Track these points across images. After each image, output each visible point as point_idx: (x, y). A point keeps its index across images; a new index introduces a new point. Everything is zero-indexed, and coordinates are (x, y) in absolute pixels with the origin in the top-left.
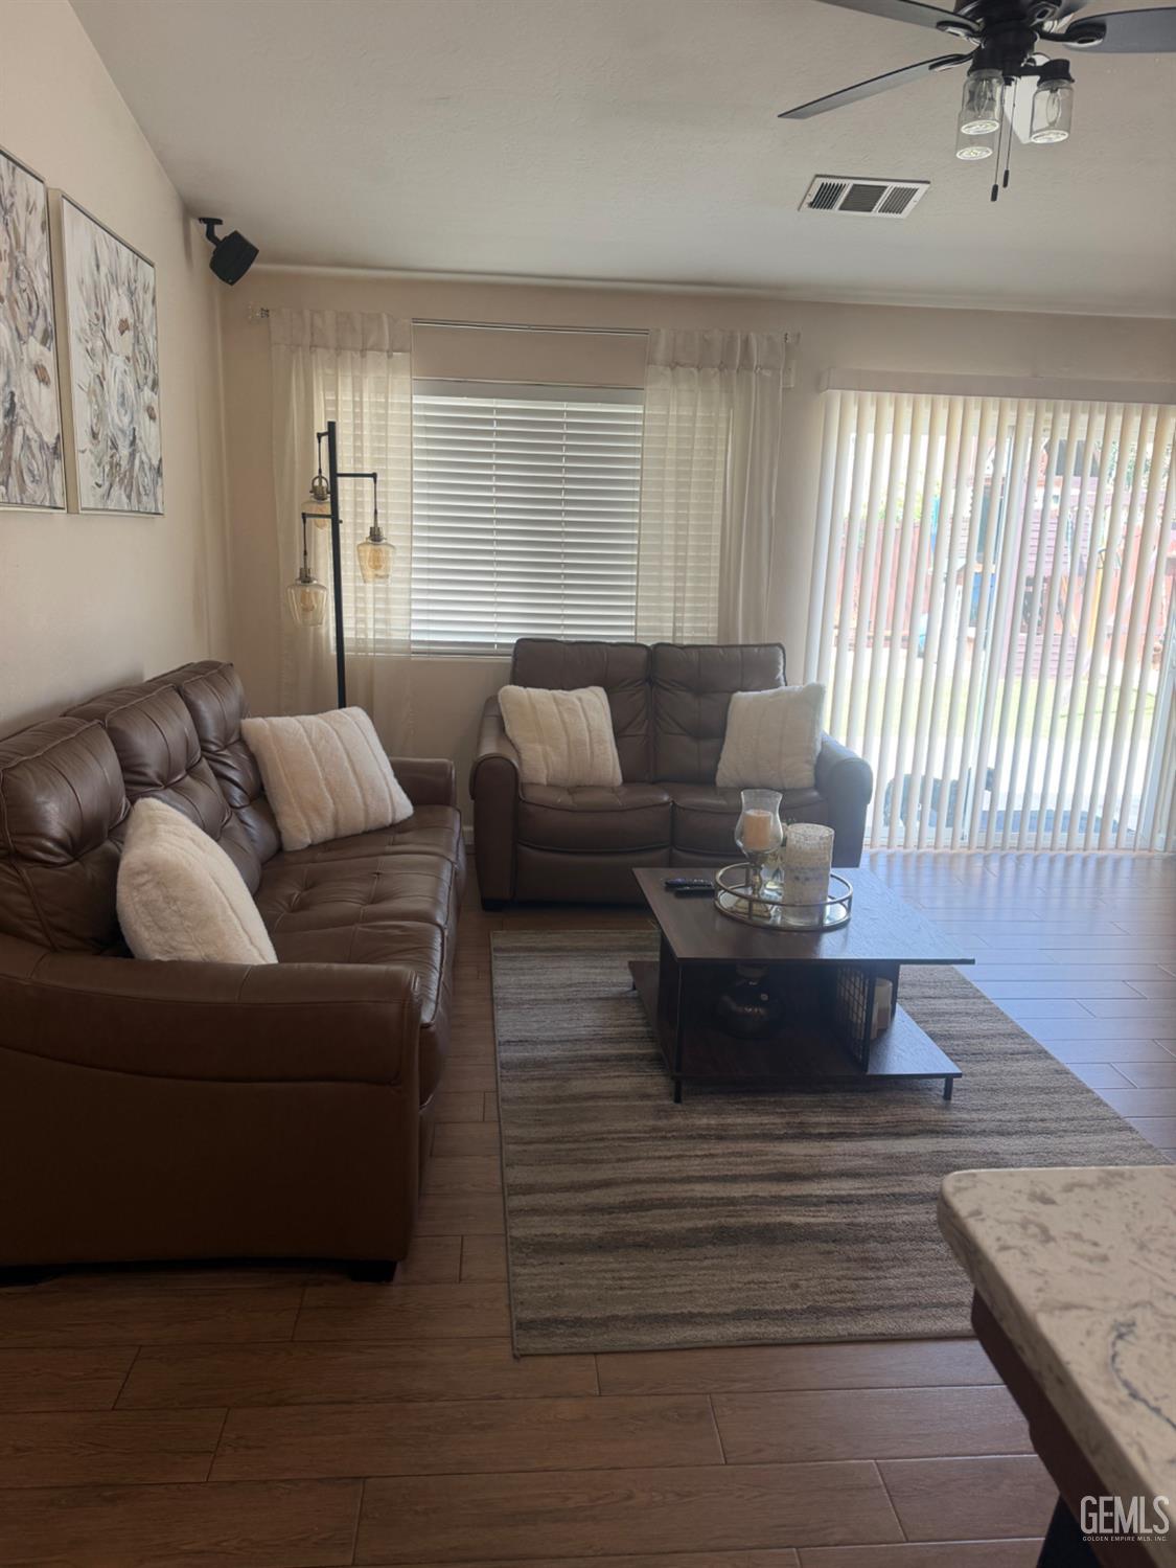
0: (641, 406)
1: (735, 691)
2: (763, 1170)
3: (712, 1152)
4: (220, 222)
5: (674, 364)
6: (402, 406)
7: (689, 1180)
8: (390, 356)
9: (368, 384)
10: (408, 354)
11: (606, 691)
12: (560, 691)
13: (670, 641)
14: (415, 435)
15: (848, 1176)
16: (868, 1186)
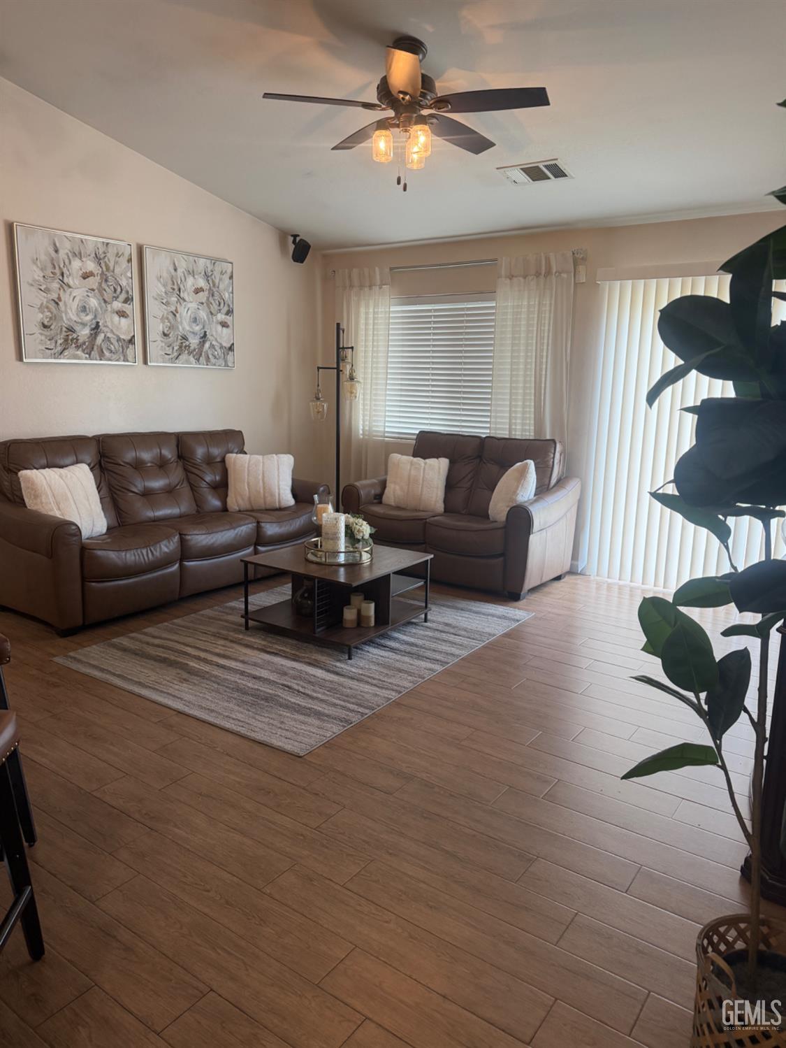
0: (495, 302)
4: (298, 236)
5: (511, 277)
6: (385, 312)
8: (380, 288)
9: (371, 303)
10: (388, 286)
11: (450, 460)
13: (507, 437)
14: (391, 327)
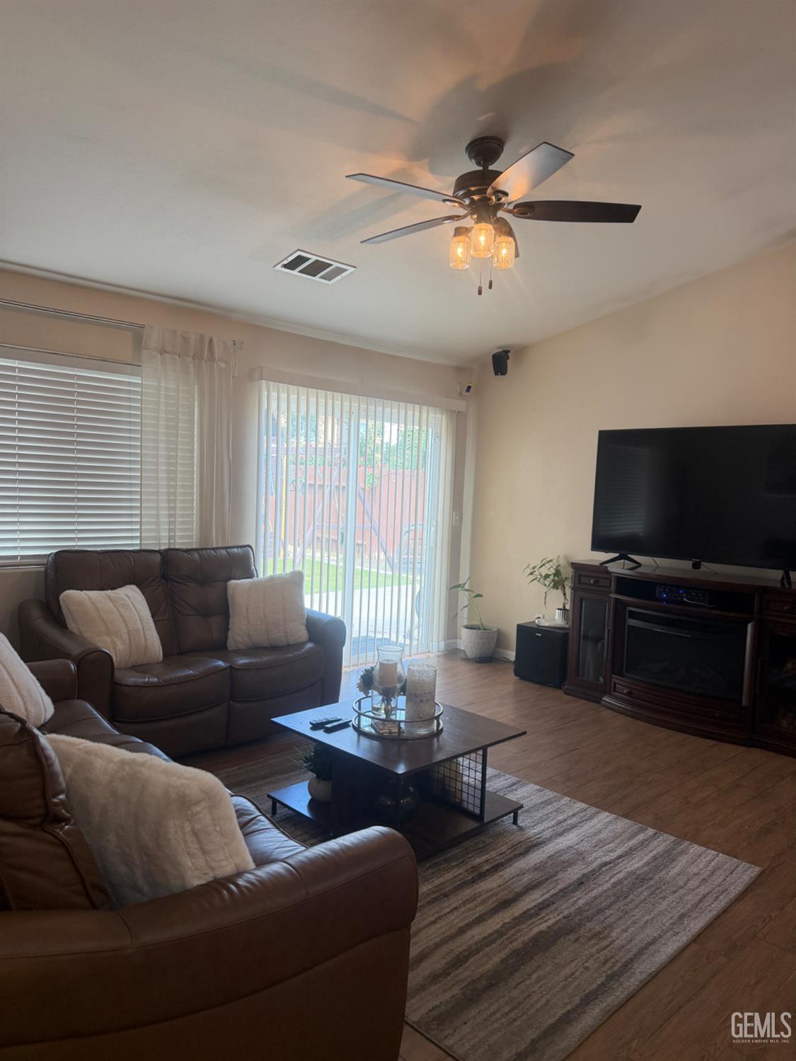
0: (140, 378)
1: (230, 580)
2: (490, 905)
3: (454, 906)
7: (462, 931)
11: (138, 586)
12: (110, 591)
15: (531, 889)
16: (546, 891)
